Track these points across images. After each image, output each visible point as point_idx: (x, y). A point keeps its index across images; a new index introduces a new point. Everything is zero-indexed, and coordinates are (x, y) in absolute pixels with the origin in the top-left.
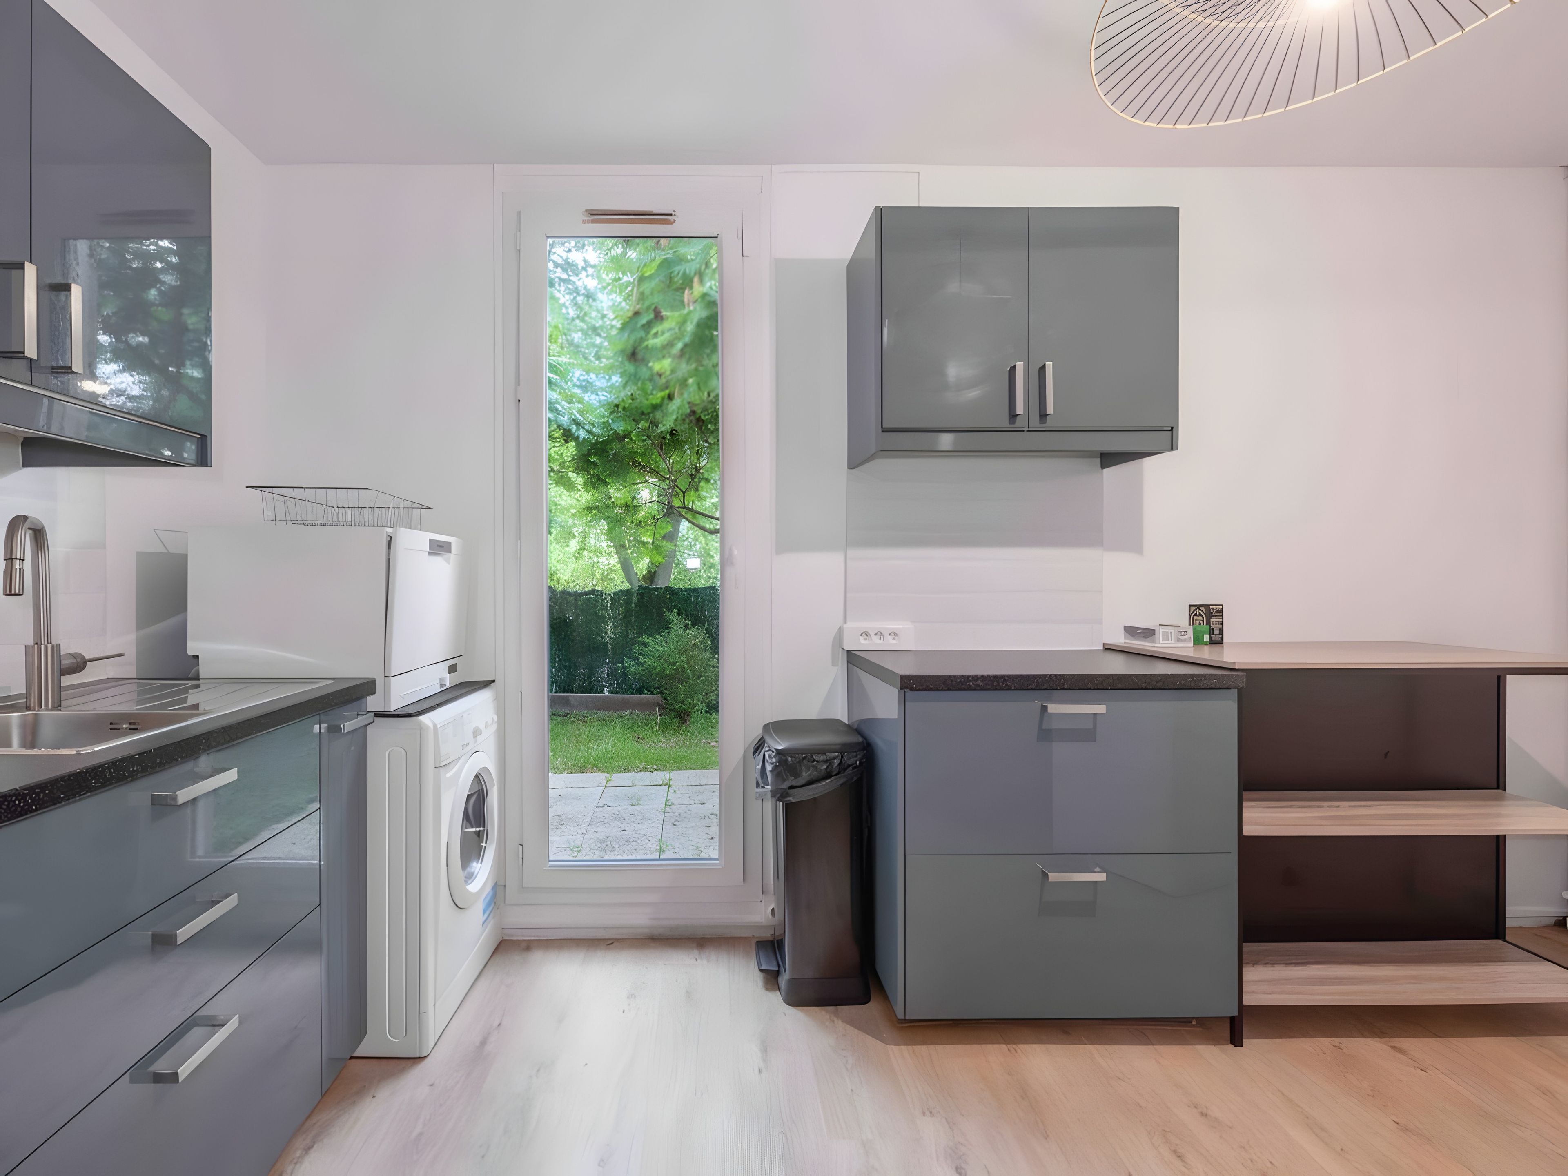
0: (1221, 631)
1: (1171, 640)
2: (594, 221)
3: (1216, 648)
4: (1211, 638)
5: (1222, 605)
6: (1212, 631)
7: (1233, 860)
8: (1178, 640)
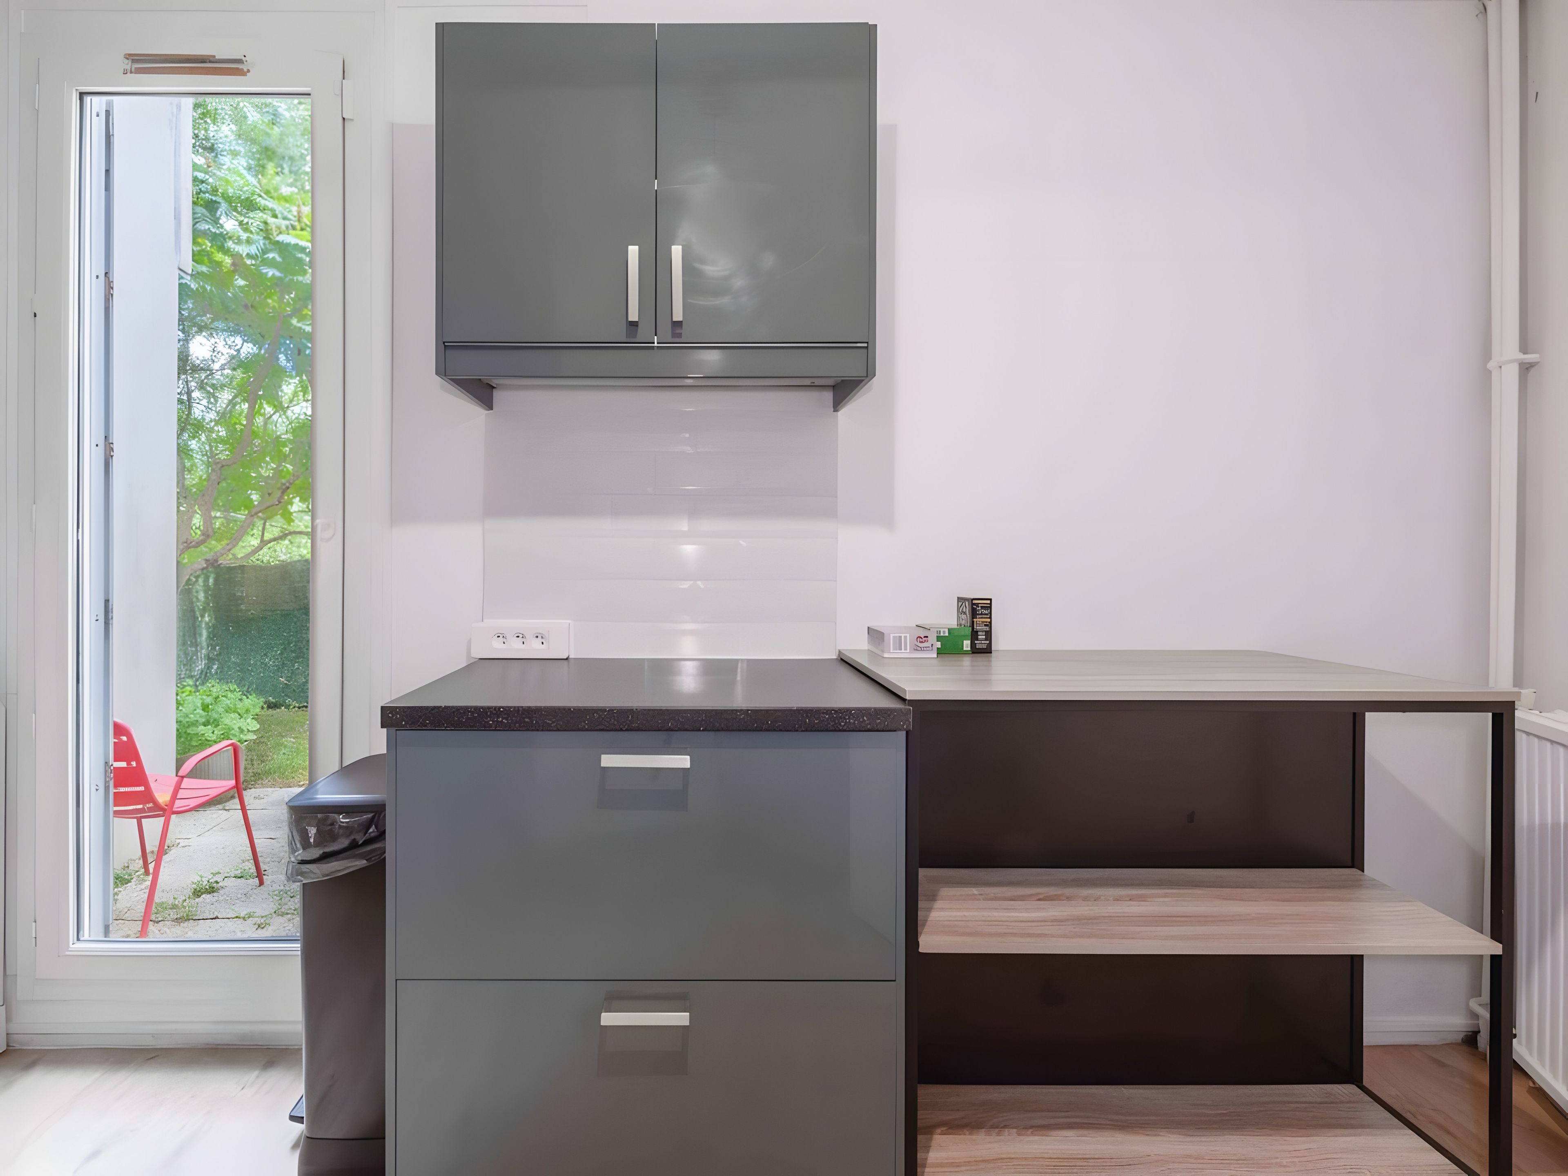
0: (989, 635)
1: (906, 649)
2: (139, 71)
3: (980, 659)
4: (973, 645)
5: (991, 600)
6: (974, 635)
7: (897, 993)
8: (916, 649)
